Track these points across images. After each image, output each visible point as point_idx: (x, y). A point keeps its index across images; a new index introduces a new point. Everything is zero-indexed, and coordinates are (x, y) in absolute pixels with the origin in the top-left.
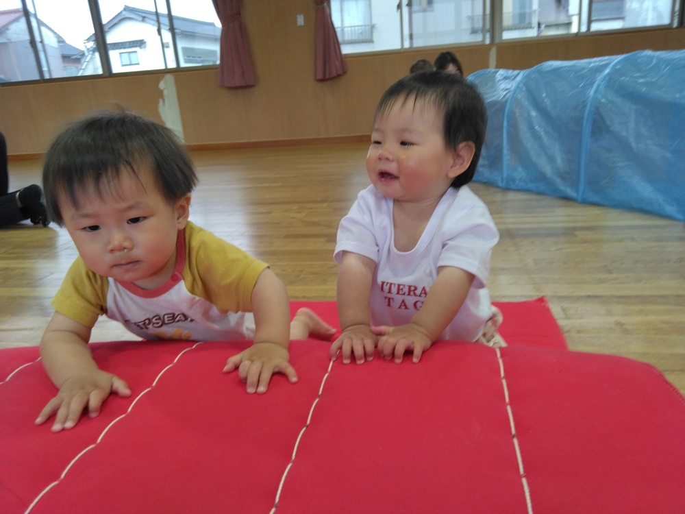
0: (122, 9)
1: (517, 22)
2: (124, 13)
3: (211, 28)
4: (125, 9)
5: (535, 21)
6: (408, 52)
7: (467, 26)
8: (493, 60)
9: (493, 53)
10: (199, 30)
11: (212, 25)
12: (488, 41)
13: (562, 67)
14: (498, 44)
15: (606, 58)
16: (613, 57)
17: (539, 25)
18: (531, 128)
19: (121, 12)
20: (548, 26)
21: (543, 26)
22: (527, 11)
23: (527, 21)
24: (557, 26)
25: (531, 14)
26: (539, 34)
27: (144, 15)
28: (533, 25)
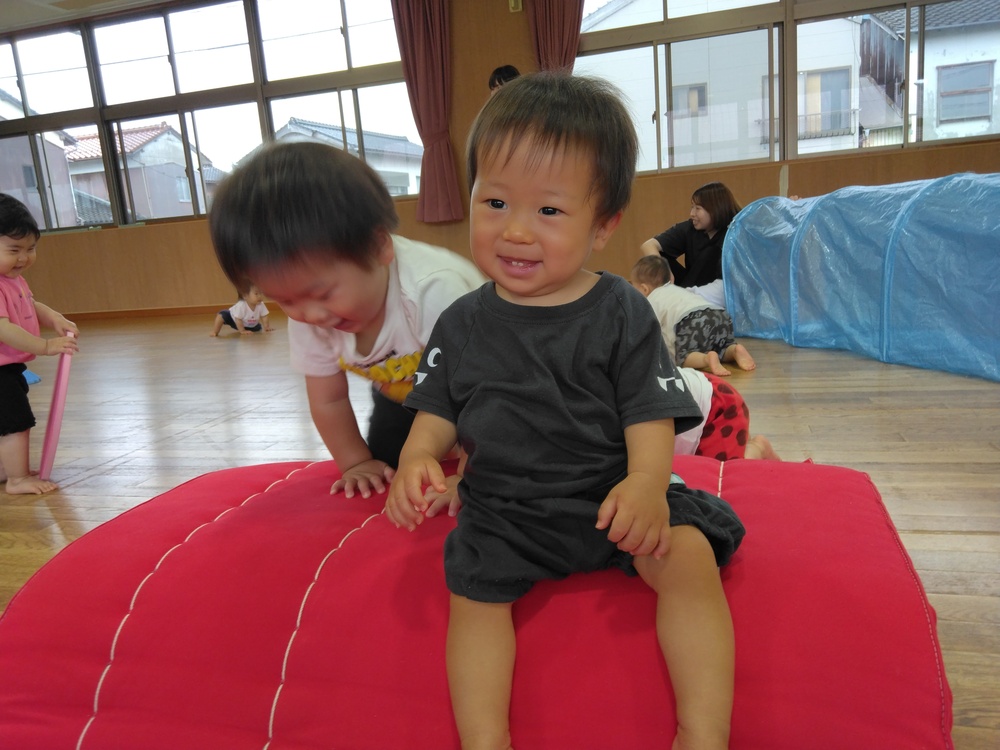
0: (286, 122)
1: (828, 127)
2: (289, 127)
3: (402, 144)
4: (290, 123)
5: (855, 126)
6: (667, 174)
7: (756, 133)
8: (784, 184)
9: (785, 172)
10: (388, 148)
11: (404, 140)
12: (777, 158)
13: (862, 194)
14: (793, 161)
15: (919, 182)
16: (926, 181)
17: (861, 130)
18: (824, 269)
19: (286, 126)
20: (876, 131)
21: (867, 131)
22: (843, 111)
23: (843, 125)
24: (887, 130)
25: (848, 115)
26: (861, 144)
27: (314, 129)
28: (853, 131)
